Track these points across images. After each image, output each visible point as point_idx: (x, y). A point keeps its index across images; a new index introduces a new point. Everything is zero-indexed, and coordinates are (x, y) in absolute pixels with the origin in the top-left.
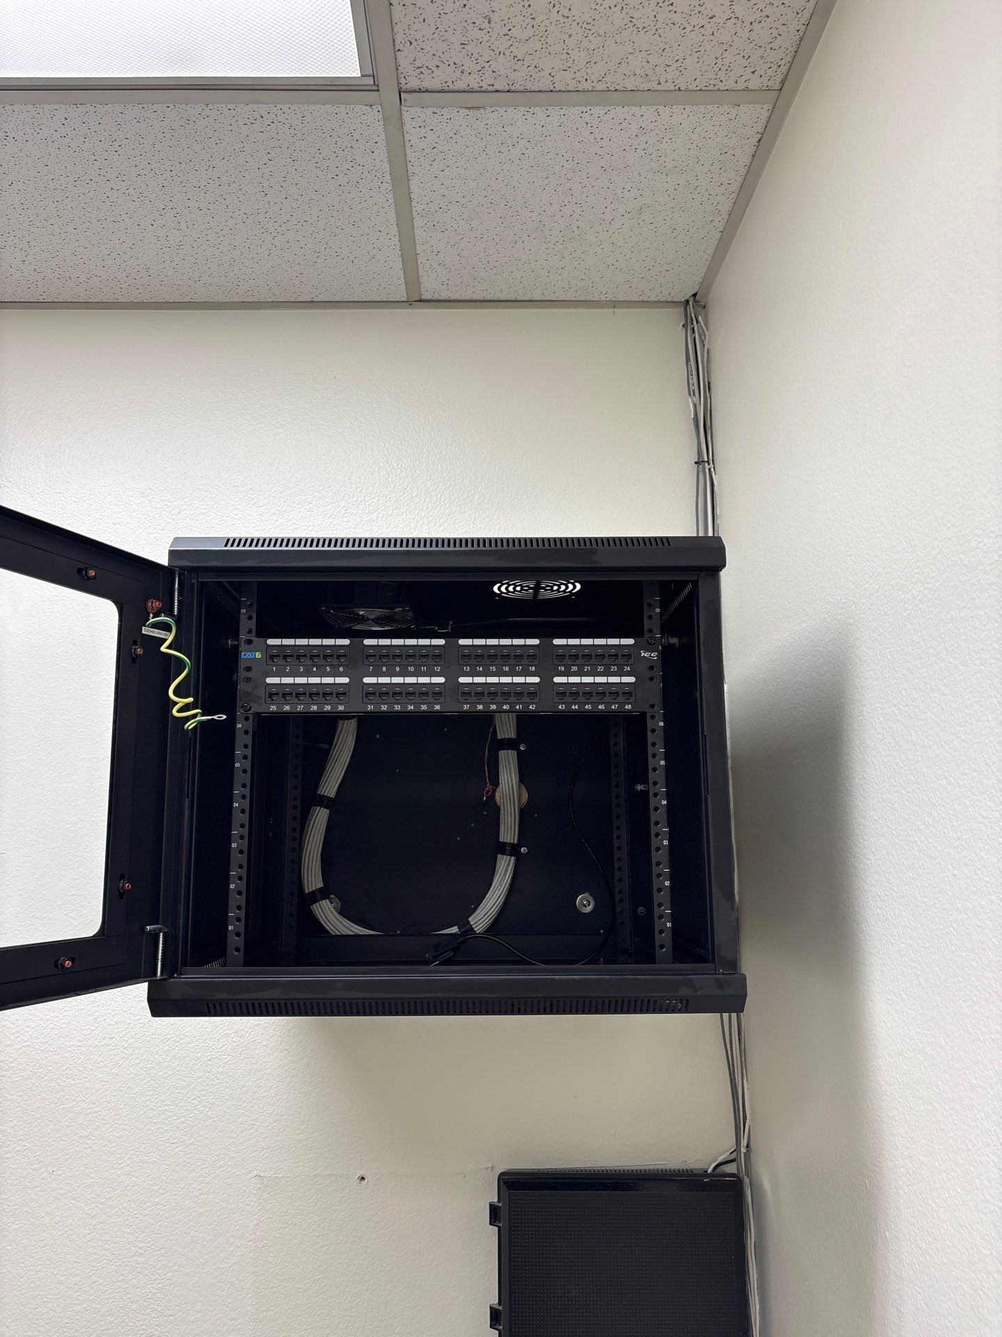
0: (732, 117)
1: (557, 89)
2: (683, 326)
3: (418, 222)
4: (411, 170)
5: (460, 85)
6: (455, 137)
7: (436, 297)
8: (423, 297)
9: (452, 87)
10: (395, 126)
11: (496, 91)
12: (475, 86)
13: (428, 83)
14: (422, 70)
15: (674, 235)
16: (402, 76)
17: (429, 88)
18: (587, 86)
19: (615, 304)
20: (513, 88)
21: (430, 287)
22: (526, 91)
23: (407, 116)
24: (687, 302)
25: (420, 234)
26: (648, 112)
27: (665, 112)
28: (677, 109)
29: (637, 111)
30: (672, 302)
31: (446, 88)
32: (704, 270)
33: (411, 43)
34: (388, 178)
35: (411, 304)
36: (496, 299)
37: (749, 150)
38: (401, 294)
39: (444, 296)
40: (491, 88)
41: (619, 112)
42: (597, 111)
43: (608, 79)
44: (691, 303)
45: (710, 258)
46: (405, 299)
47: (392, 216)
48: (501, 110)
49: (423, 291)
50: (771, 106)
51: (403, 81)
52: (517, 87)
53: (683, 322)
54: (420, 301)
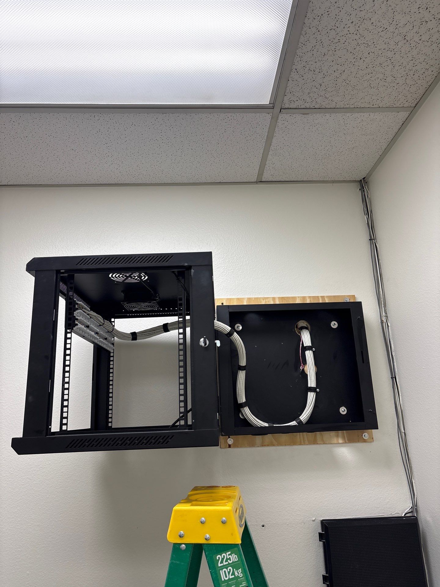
0: (395, 116)
1: (337, 107)
2: (360, 190)
3: (271, 153)
4: (275, 134)
5: (303, 107)
6: (295, 123)
7: (267, 180)
8: (262, 180)
9: (300, 107)
10: (274, 119)
12: (308, 107)
14: (291, 102)
15: (363, 157)
16: (283, 104)
17: (292, 107)
18: (347, 106)
19: (333, 182)
20: (321, 107)
21: (266, 177)
22: (326, 108)
23: (280, 117)
24: (361, 180)
25: (270, 157)
26: (366, 115)
27: (372, 115)
28: (376, 114)
29: (362, 114)
30: (355, 181)
31: (298, 108)
32: (370, 169)
33: (291, 93)
34: (265, 138)
35: (257, 183)
36: (289, 180)
37: (398, 127)
38: (254, 179)
39: (270, 180)
40: (314, 107)
41: (356, 115)
42: (348, 114)
43: (355, 104)
45: (373, 165)
46: (255, 181)
47: (262, 151)
48: (314, 115)
49: (263, 178)
50: (410, 112)
51: (283, 105)
52: (323, 107)
53: (360, 188)
54: (261, 182)
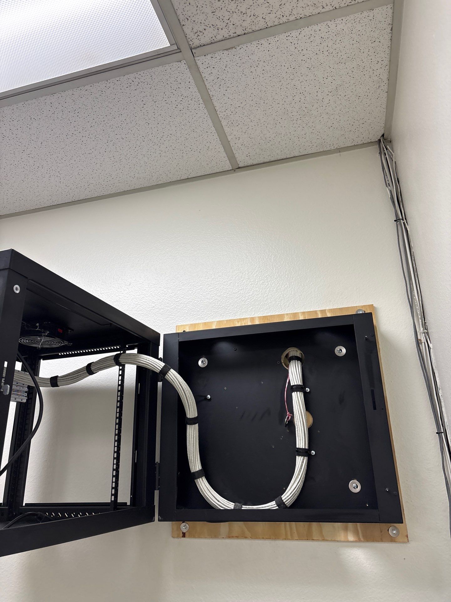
0: (371, 18)
1: (269, 26)
2: (379, 154)
3: (224, 123)
4: (211, 93)
5: (219, 37)
6: (226, 69)
7: (246, 164)
8: (240, 166)
9: (215, 40)
10: (195, 69)
11: (239, 36)
12: (226, 35)
13: (204, 40)
14: (198, 33)
15: (360, 100)
16: (189, 40)
17: (205, 43)
18: (284, 19)
19: (339, 150)
20: (246, 32)
21: (242, 160)
22: (253, 31)
23: (199, 63)
24: (380, 140)
25: (226, 129)
26: (322, 26)
27: (332, 24)
28: (338, 21)
29: (315, 27)
30: (371, 142)
31: (213, 41)
32: (384, 118)
33: (188, 19)
34: (201, 101)
35: (235, 171)
36: (276, 159)
37: (388, 37)
38: (228, 167)
39: (250, 163)
40: (235, 35)
41: (307, 31)
42: (294, 33)
43: (295, 12)
44: (382, 140)
45: (385, 110)
46: (231, 168)
47: (210, 122)
48: (244, 47)
49: (238, 162)
50: (392, 5)
51: (191, 43)
52: (248, 30)
53: (379, 151)
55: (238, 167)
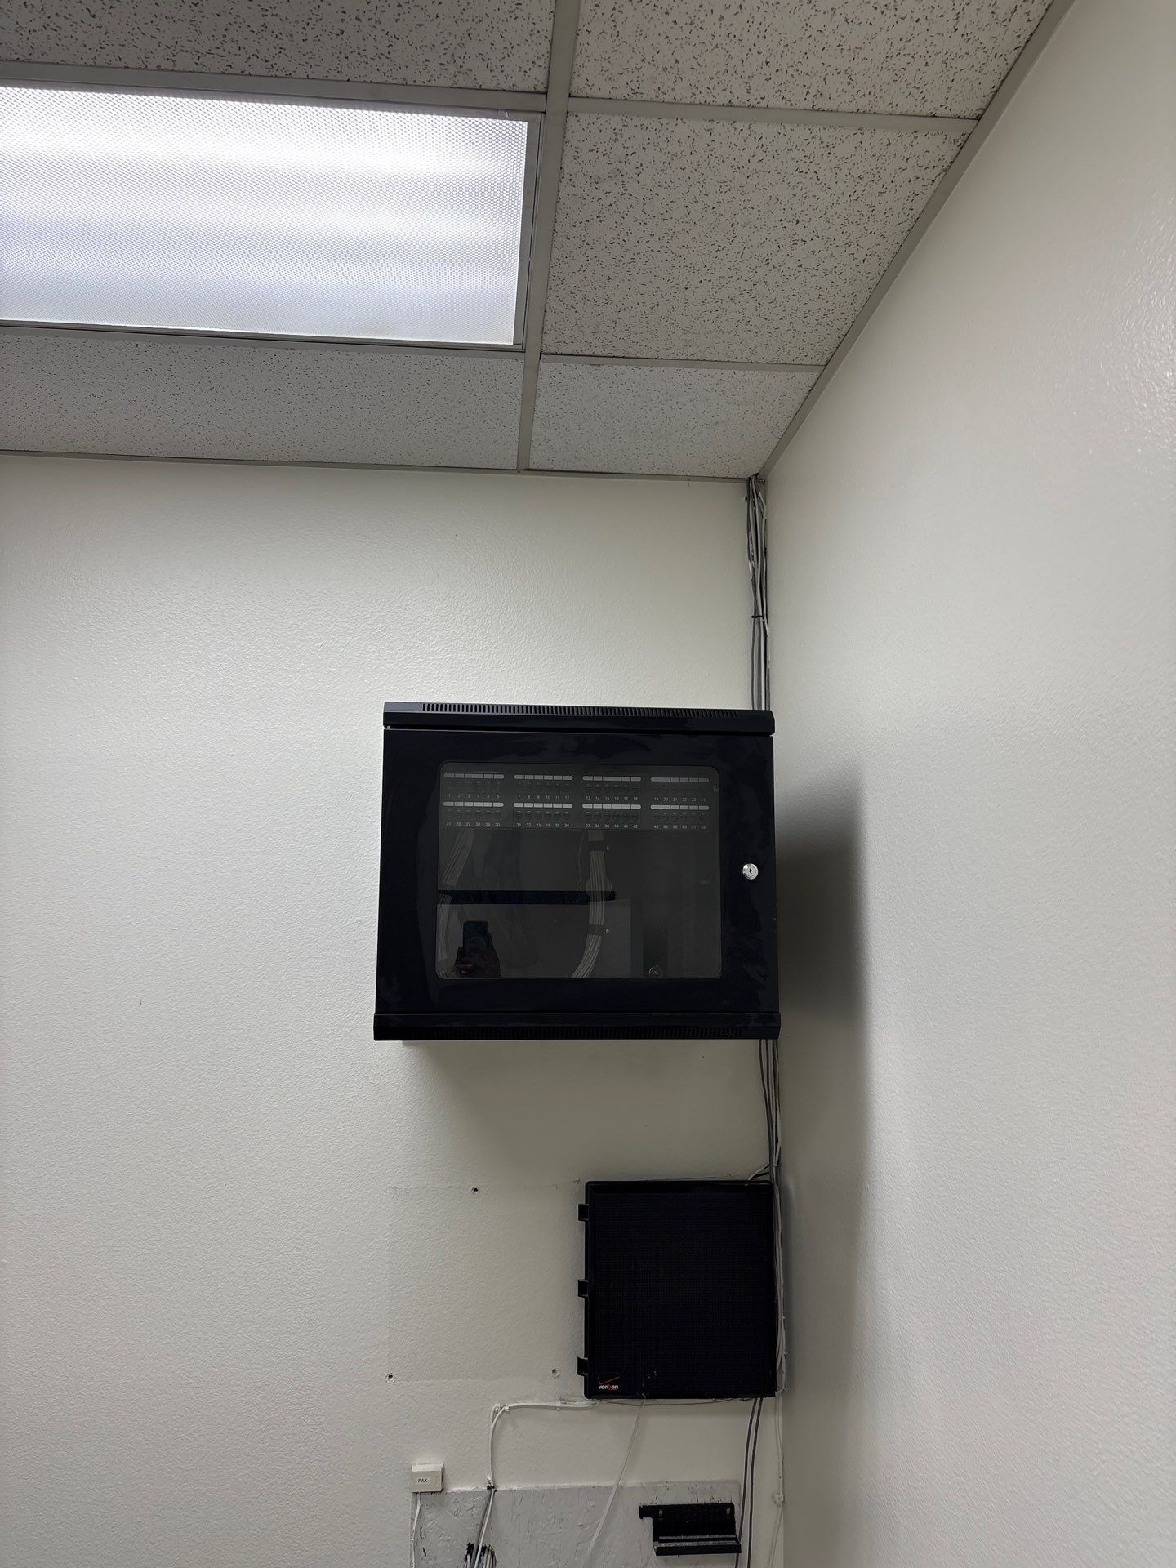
0: (790, 378)
1: (660, 358)
2: (746, 499)
3: (537, 422)
4: (539, 394)
5: (586, 353)
6: (577, 378)
7: (541, 468)
8: (530, 467)
9: (580, 353)
10: (531, 370)
11: (614, 357)
12: (598, 353)
13: (563, 350)
14: (560, 344)
15: (742, 439)
16: (545, 346)
17: (564, 352)
18: (683, 357)
19: (690, 478)
20: (626, 356)
21: (536, 461)
22: (637, 358)
23: (543, 366)
24: (750, 479)
25: (536, 429)
27: (740, 373)
28: (748, 372)
29: (719, 371)
30: (737, 479)
31: (577, 354)
32: (765, 460)
33: (555, 330)
34: (519, 397)
35: (519, 472)
36: (591, 471)
37: (802, 395)
38: (512, 465)
39: (548, 467)
40: (611, 355)
42: (688, 370)
43: (699, 354)
44: (753, 480)
45: (770, 453)
46: (514, 468)
47: (517, 419)
48: (615, 367)
49: (531, 463)
50: (819, 373)
51: (545, 349)
52: (630, 355)
53: (746, 495)
54: (528, 470)
55: (527, 468)
